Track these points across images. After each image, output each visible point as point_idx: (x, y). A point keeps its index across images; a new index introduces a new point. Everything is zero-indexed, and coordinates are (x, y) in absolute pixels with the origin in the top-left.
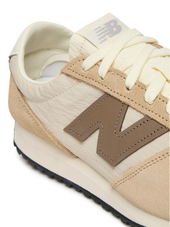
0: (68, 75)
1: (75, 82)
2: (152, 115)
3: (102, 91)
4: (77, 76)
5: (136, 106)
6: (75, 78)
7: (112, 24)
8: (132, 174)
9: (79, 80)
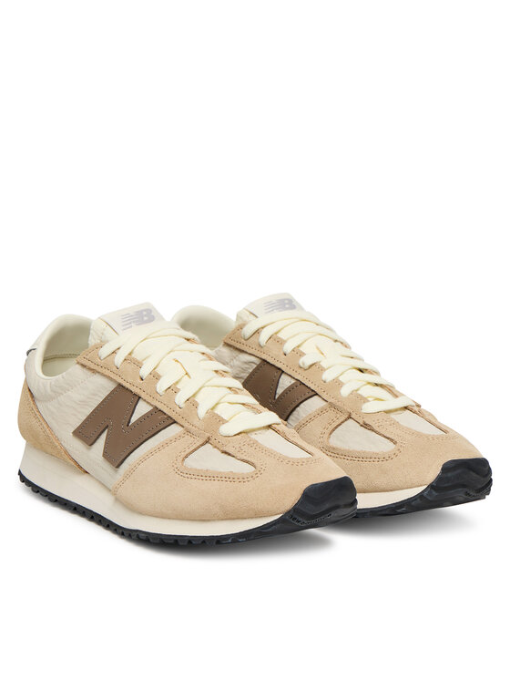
0: (84, 366)
1: (89, 373)
2: (160, 406)
3: (115, 381)
4: (93, 366)
5: (146, 398)
6: (90, 369)
7: (145, 313)
8: (132, 470)
9: (94, 371)
